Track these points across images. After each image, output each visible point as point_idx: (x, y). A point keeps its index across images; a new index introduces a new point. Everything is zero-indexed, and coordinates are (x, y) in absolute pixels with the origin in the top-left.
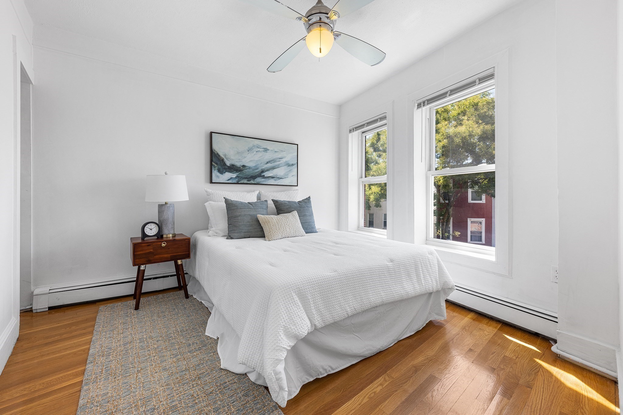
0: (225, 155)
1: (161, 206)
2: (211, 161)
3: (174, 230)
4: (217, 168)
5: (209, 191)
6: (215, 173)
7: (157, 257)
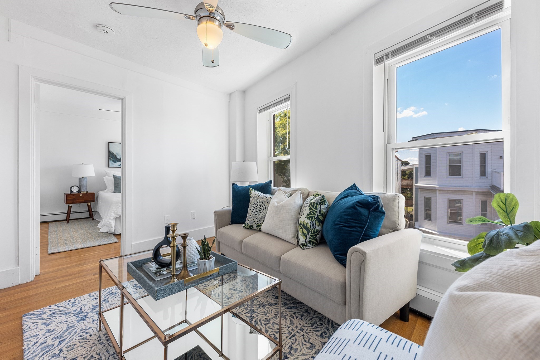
0: (117, 154)
1: (80, 179)
2: (109, 156)
3: (87, 189)
4: (112, 160)
5: (107, 171)
6: (111, 162)
7: (77, 201)
